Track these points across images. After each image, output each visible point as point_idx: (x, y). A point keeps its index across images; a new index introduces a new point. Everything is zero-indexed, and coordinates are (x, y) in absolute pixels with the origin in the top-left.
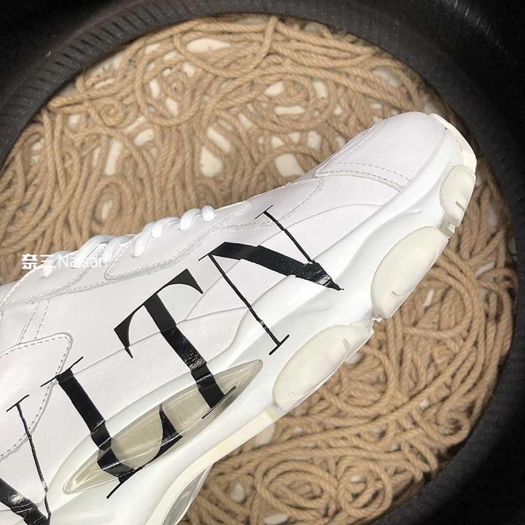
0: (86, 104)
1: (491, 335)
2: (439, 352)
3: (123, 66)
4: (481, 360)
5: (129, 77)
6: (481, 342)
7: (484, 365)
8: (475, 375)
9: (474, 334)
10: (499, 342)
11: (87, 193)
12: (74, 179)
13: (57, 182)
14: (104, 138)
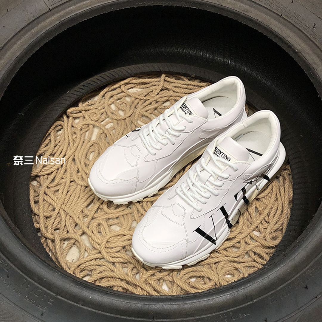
0: (83, 112)
1: (282, 191)
2: (259, 205)
3: (99, 98)
4: (280, 205)
5: (102, 102)
6: (279, 196)
7: (282, 206)
8: (279, 212)
9: (274, 193)
10: (287, 194)
11: (83, 147)
12: (77, 142)
13: (69, 144)
14: (91, 126)
